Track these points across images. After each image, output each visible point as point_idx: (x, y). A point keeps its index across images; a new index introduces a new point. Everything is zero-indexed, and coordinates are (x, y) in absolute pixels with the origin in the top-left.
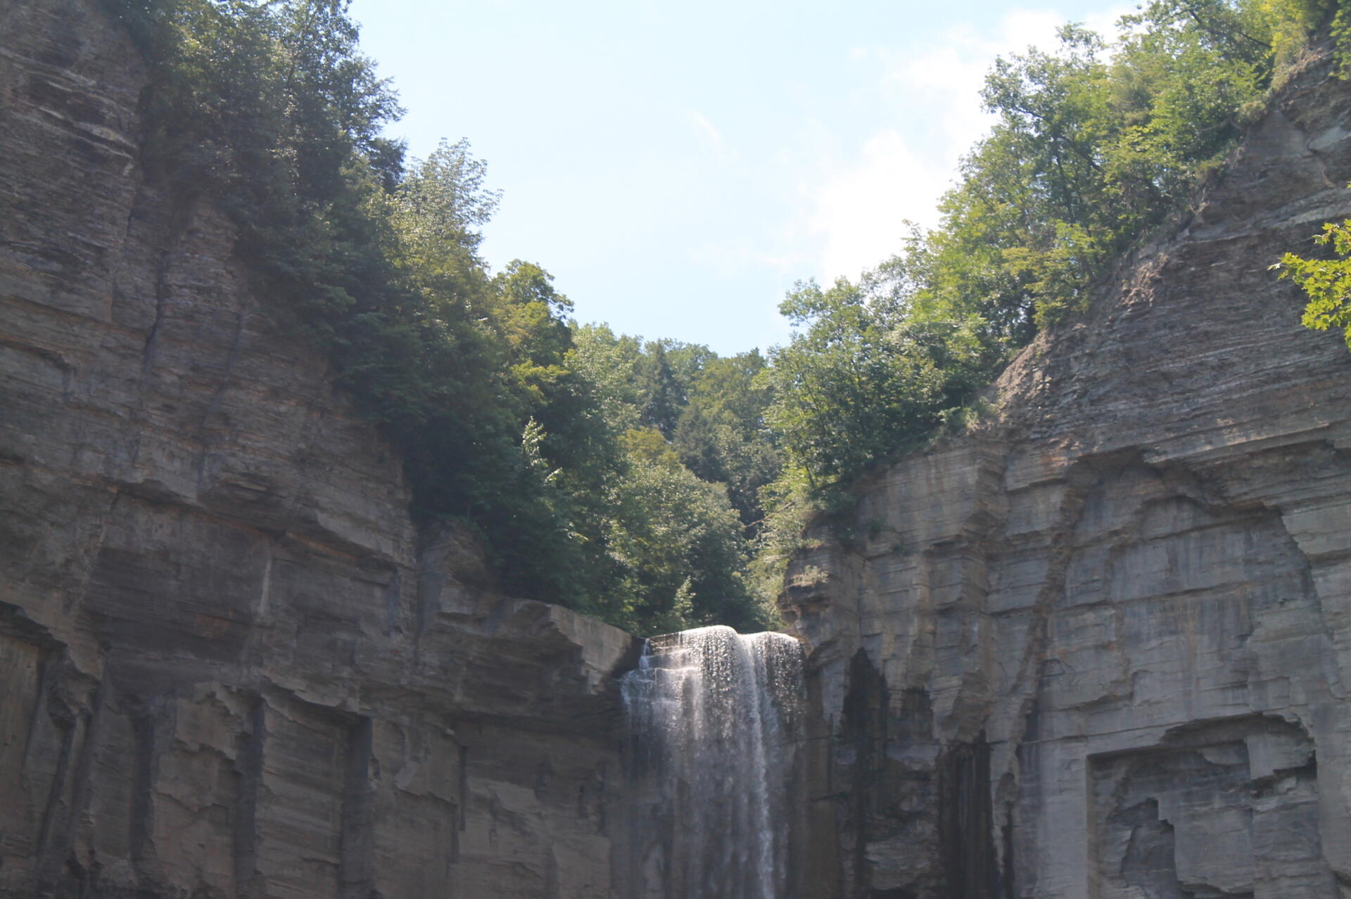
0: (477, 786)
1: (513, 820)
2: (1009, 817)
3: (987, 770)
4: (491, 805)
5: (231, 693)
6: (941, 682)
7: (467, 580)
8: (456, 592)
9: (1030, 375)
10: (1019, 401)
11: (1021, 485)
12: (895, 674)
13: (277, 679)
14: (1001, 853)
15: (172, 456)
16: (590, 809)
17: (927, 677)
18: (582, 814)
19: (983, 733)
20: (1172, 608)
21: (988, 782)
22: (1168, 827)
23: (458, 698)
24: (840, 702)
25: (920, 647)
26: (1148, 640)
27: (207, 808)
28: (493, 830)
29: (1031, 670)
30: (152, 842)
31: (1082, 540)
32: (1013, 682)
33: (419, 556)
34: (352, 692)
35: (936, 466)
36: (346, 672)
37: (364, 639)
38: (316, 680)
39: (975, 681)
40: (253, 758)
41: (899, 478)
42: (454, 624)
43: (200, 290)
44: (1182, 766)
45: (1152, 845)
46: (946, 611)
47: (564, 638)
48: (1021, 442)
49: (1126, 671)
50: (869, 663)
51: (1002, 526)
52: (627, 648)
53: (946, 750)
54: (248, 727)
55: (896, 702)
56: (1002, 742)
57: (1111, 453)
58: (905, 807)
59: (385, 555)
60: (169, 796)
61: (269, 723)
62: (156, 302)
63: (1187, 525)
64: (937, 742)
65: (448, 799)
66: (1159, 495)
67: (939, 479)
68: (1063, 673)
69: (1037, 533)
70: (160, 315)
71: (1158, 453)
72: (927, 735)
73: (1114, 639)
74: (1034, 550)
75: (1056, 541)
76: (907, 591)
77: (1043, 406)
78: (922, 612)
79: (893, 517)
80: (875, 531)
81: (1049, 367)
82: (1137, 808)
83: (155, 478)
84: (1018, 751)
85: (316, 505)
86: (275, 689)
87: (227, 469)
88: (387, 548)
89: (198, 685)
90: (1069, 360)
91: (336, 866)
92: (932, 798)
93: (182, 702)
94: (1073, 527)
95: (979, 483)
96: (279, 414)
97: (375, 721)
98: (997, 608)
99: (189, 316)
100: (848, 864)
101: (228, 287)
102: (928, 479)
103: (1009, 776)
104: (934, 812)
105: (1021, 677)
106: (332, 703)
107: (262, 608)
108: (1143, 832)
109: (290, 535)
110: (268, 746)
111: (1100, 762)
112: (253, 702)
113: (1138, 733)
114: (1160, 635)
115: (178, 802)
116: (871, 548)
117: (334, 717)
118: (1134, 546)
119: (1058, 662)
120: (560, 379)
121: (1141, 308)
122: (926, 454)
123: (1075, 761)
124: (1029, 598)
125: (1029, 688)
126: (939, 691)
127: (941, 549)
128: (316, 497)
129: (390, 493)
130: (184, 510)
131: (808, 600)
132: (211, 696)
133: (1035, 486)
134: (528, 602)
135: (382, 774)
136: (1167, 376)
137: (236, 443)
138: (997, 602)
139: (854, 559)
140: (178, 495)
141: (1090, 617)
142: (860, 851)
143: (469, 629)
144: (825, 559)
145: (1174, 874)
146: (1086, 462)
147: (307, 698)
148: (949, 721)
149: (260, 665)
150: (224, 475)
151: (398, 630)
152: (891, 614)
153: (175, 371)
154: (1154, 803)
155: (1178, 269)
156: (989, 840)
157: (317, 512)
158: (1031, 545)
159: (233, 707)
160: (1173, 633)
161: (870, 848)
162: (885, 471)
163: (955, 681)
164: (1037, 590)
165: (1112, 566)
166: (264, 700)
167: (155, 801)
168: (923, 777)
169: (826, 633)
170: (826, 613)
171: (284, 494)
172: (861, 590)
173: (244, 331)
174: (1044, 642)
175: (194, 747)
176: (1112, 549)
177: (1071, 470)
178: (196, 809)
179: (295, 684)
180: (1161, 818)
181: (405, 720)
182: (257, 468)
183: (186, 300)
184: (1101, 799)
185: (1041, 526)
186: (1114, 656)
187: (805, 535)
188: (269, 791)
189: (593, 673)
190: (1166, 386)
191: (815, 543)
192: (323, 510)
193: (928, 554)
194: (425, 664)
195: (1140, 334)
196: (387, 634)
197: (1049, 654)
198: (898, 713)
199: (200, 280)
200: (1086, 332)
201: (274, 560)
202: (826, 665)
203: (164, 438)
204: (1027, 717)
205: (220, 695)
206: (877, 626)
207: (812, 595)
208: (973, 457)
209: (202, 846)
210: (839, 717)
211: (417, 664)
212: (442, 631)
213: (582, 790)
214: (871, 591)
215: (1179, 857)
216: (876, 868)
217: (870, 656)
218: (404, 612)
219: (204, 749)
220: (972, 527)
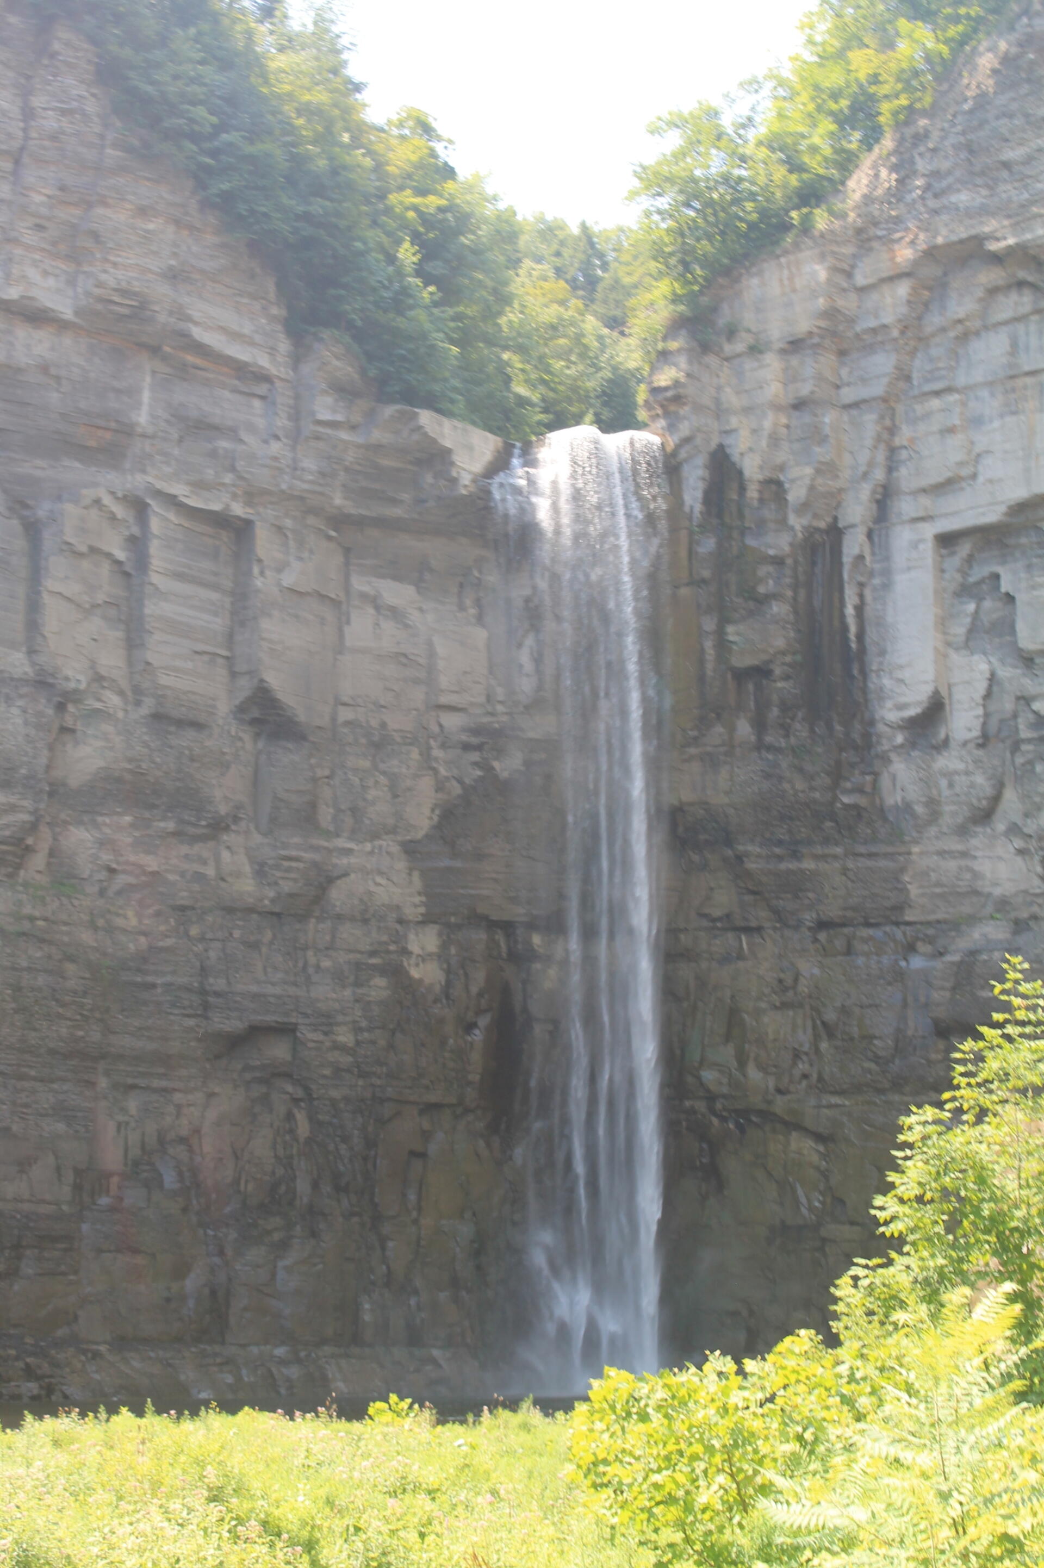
0: (360, 584)
1: (395, 614)
2: (861, 596)
3: (840, 553)
4: (374, 601)
5: (117, 498)
6: (794, 472)
7: (342, 390)
8: (329, 400)
9: (877, 176)
10: (868, 199)
11: (870, 281)
12: (752, 468)
13: (160, 485)
14: (853, 629)
15: (46, 273)
16: (468, 602)
17: (782, 468)
18: (462, 608)
19: (836, 519)
20: (1013, 390)
21: (841, 564)
22: (1010, 599)
23: (338, 500)
24: (699, 494)
25: (775, 440)
26: (991, 421)
27: (99, 605)
28: (378, 625)
29: (881, 456)
30: (44, 637)
31: (928, 330)
32: (863, 469)
33: (295, 368)
34: (234, 497)
35: (789, 268)
36: (228, 478)
37: (244, 447)
38: (200, 485)
39: (827, 469)
40: (142, 561)
41: (755, 281)
42: (329, 431)
43: (64, 112)
44: (1023, 540)
45: (995, 616)
46: (799, 405)
47: (434, 441)
48: (869, 240)
49: (970, 452)
50: (726, 457)
51: (851, 321)
52: (498, 452)
53: (800, 535)
54: (136, 530)
55: (752, 493)
56: (853, 526)
57: (954, 243)
58: (762, 589)
59: (262, 367)
60: (60, 594)
61: (155, 525)
62: (21, 125)
63: (1027, 308)
64: (792, 529)
65: (333, 596)
66: (1001, 282)
67: (791, 279)
68: (910, 458)
69: (885, 326)
70: (27, 138)
71: (998, 239)
72: (783, 522)
73: (957, 422)
74: (882, 343)
75: (902, 333)
76: (761, 387)
77: (890, 203)
78: (777, 407)
79: (749, 319)
80: (731, 333)
81: (896, 165)
82: (982, 581)
83: (30, 294)
84: (870, 535)
85: (189, 319)
86: (159, 494)
87: (100, 285)
88: (264, 361)
89: (85, 492)
90: (913, 157)
91: (227, 658)
92: (788, 580)
93: (69, 507)
94: (920, 318)
95: (829, 280)
96: (148, 231)
97: (258, 524)
98: (847, 401)
99: (54, 138)
100: (709, 644)
101: (91, 107)
102: (781, 280)
103: (861, 558)
104: (789, 593)
105: (871, 464)
106: (216, 507)
107: (142, 418)
108: (987, 604)
109: (167, 349)
110: (154, 548)
111: (946, 541)
112: (139, 508)
113: (981, 510)
114: (1002, 416)
115: (68, 599)
116: (728, 349)
117: (220, 521)
118: (977, 334)
119: (905, 447)
120: (441, 209)
121: (982, 100)
122: (778, 257)
123: (921, 541)
124: (878, 389)
125: (879, 475)
126: (793, 481)
127: (795, 345)
128: (189, 312)
129: (264, 308)
130: (62, 326)
131: (666, 399)
132: (97, 502)
133: (883, 281)
134: (398, 407)
135: (268, 573)
136: (1006, 165)
137: (107, 260)
138: (848, 395)
139: (712, 360)
140: (53, 311)
141: (935, 403)
142: (720, 633)
143: (344, 435)
144: (682, 361)
145: (1015, 643)
146: (931, 254)
147: (193, 502)
148: (804, 507)
149: (144, 471)
150: (97, 291)
151: (277, 438)
152: (747, 410)
153: (43, 191)
154: (996, 577)
155: (1017, 57)
156: (843, 616)
157: (190, 325)
158: (879, 338)
159: (119, 511)
160: (1014, 413)
161: (730, 629)
162: (741, 275)
163: (809, 471)
164: (885, 380)
165: (956, 354)
166: (148, 505)
167: (46, 598)
168: (778, 561)
169: (685, 429)
170: (685, 410)
171: (156, 308)
172: (719, 388)
173: (109, 151)
174: (892, 431)
175: (83, 549)
176: (957, 338)
177: (916, 263)
178: (87, 606)
179: (179, 490)
180: (1003, 590)
181: (288, 523)
182: (129, 283)
183: (50, 122)
184: (947, 576)
185: (888, 319)
186: (957, 440)
187: (665, 339)
188: (157, 589)
189: (464, 474)
190: (1005, 174)
191: (674, 345)
192: (196, 324)
193: (783, 352)
194: (303, 469)
195: (981, 126)
196: (266, 442)
197: (897, 441)
198: (755, 503)
199: (63, 102)
200: (930, 128)
201: (154, 372)
202: (686, 460)
203: (37, 257)
204: (878, 502)
205: (107, 500)
206: (734, 421)
207: (669, 394)
208: (822, 257)
209: (94, 640)
210: (698, 507)
211: (295, 469)
212: (318, 438)
213: (461, 585)
214: (728, 390)
215: (1020, 626)
216: (735, 647)
217: (728, 451)
218: (282, 422)
219: (93, 550)
220: (822, 324)
